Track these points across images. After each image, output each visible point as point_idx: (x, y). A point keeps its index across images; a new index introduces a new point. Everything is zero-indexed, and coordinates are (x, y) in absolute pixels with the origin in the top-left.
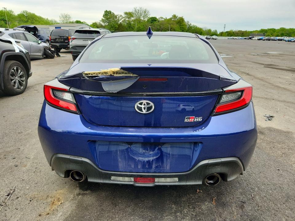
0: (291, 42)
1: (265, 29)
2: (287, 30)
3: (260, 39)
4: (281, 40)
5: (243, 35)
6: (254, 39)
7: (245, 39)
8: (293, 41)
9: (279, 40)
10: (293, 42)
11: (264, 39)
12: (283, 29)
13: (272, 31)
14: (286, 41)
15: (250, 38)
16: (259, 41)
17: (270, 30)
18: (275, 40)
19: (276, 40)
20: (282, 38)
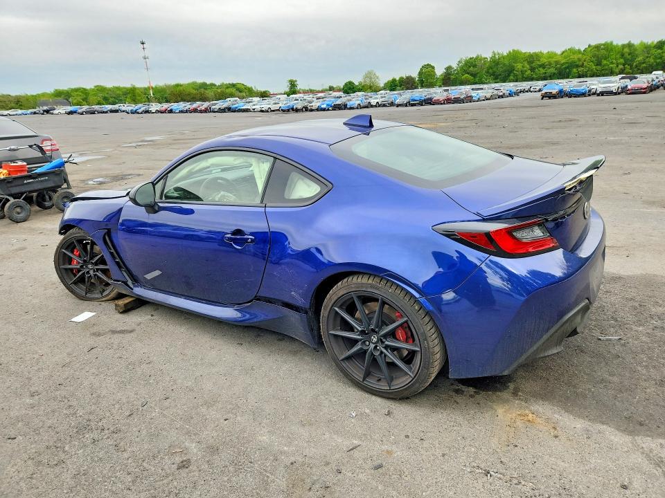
0: (138, 113)
1: (63, 90)
2: (110, 90)
3: (71, 113)
4: (116, 111)
5: (21, 105)
6: (56, 112)
7: (35, 113)
8: (140, 111)
9: (112, 111)
10: (142, 113)
11: (80, 111)
12: (100, 89)
13: (80, 94)
14: (128, 113)
15: (47, 112)
16: (71, 116)
17: (76, 90)
18: (104, 112)
19: (106, 112)
20: (116, 107)
